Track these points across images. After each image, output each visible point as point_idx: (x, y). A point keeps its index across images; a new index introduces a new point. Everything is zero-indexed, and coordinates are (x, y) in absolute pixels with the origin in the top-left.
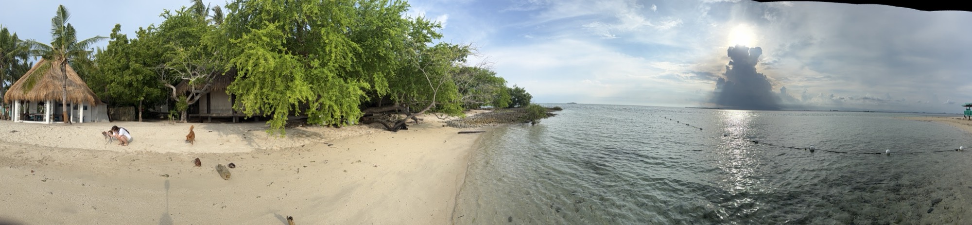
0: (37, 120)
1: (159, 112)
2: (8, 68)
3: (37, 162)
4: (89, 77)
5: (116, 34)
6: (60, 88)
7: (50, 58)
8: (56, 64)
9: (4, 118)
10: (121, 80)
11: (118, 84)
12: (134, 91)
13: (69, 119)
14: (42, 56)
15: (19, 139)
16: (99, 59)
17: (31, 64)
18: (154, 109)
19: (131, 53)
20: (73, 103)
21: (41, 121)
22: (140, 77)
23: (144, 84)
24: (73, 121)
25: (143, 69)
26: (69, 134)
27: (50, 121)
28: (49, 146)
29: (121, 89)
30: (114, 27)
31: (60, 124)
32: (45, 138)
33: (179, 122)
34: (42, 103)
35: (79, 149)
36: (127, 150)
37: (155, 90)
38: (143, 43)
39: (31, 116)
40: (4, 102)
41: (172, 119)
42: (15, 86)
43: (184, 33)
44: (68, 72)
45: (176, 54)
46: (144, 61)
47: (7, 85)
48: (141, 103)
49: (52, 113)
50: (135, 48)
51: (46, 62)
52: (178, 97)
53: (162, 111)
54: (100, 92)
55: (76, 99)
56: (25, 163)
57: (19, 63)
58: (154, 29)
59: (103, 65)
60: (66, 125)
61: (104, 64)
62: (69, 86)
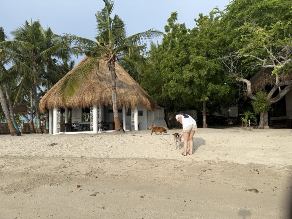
0: (82, 131)
1: (226, 116)
2: (43, 70)
3: (84, 176)
4: (142, 77)
5: (173, 23)
6: (109, 90)
7: (96, 55)
8: (103, 62)
9: (40, 131)
10: (180, 78)
11: (177, 82)
12: (196, 90)
13: (122, 126)
14: (85, 53)
15: (60, 152)
16: (153, 56)
17: (72, 63)
18: (220, 112)
19: (192, 44)
20: (126, 108)
21: (87, 131)
22: (203, 72)
23: (209, 80)
24: (126, 129)
25: (206, 62)
26: (122, 142)
27: (98, 130)
28: (98, 157)
29: (181, 88)
30: (170, 16)
31: (110, 133)
32: (93, 149)
33: (257, 128)
34: (87, 110)
35: (135, 159)
36: (194, 158)
37: (223, 87)
38: (205, 32)
39: (74, 126)
40: (39, 111)
41: (248, 123)
42: (53, 91)
43: (262, 8)
44: (118, 72)
45: (252, 37)
46: (207, 52)
47: (41, 91)
48: (204, 105)
49: (100, 121)
50: (195, 39)
51: (90, 60)
52: (254, 93)
53: (231, 115)
54: (156, 94)
55: (129, 102)
56: (69, 178)
57: (56, 63)
58: (218, 12)
59: (157, 61)
60: (118, 134)
61: (159, 60)
62: (120, 88)
